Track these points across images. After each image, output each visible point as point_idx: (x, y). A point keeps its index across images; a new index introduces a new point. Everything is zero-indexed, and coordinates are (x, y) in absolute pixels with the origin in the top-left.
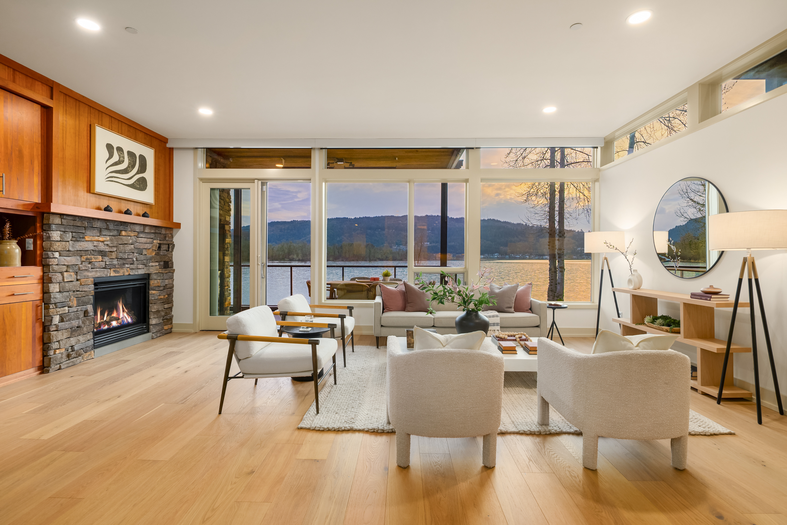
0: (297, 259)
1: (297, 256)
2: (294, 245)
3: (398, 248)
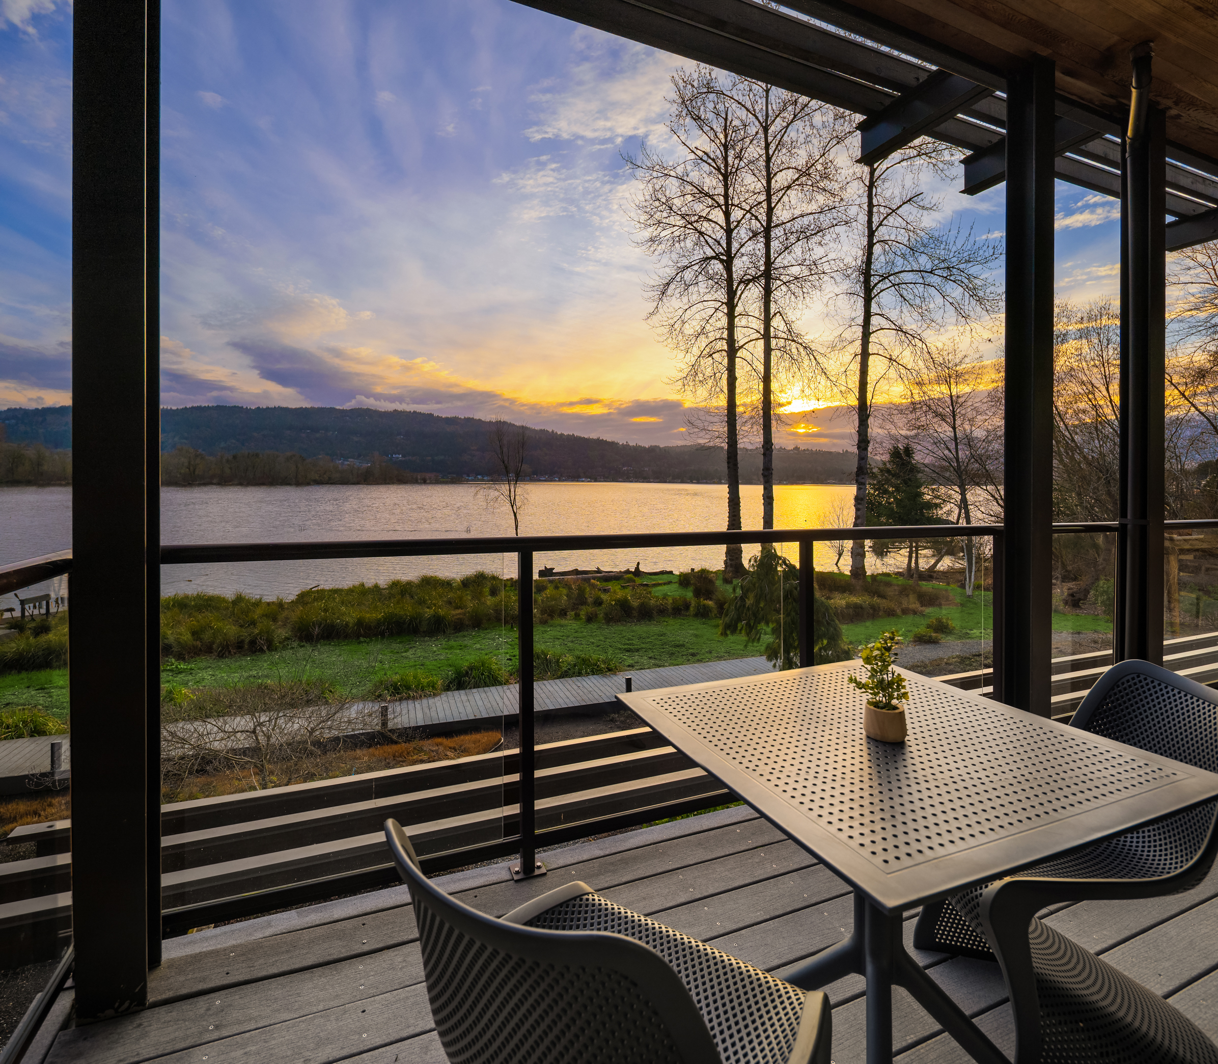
3: (346, 463)
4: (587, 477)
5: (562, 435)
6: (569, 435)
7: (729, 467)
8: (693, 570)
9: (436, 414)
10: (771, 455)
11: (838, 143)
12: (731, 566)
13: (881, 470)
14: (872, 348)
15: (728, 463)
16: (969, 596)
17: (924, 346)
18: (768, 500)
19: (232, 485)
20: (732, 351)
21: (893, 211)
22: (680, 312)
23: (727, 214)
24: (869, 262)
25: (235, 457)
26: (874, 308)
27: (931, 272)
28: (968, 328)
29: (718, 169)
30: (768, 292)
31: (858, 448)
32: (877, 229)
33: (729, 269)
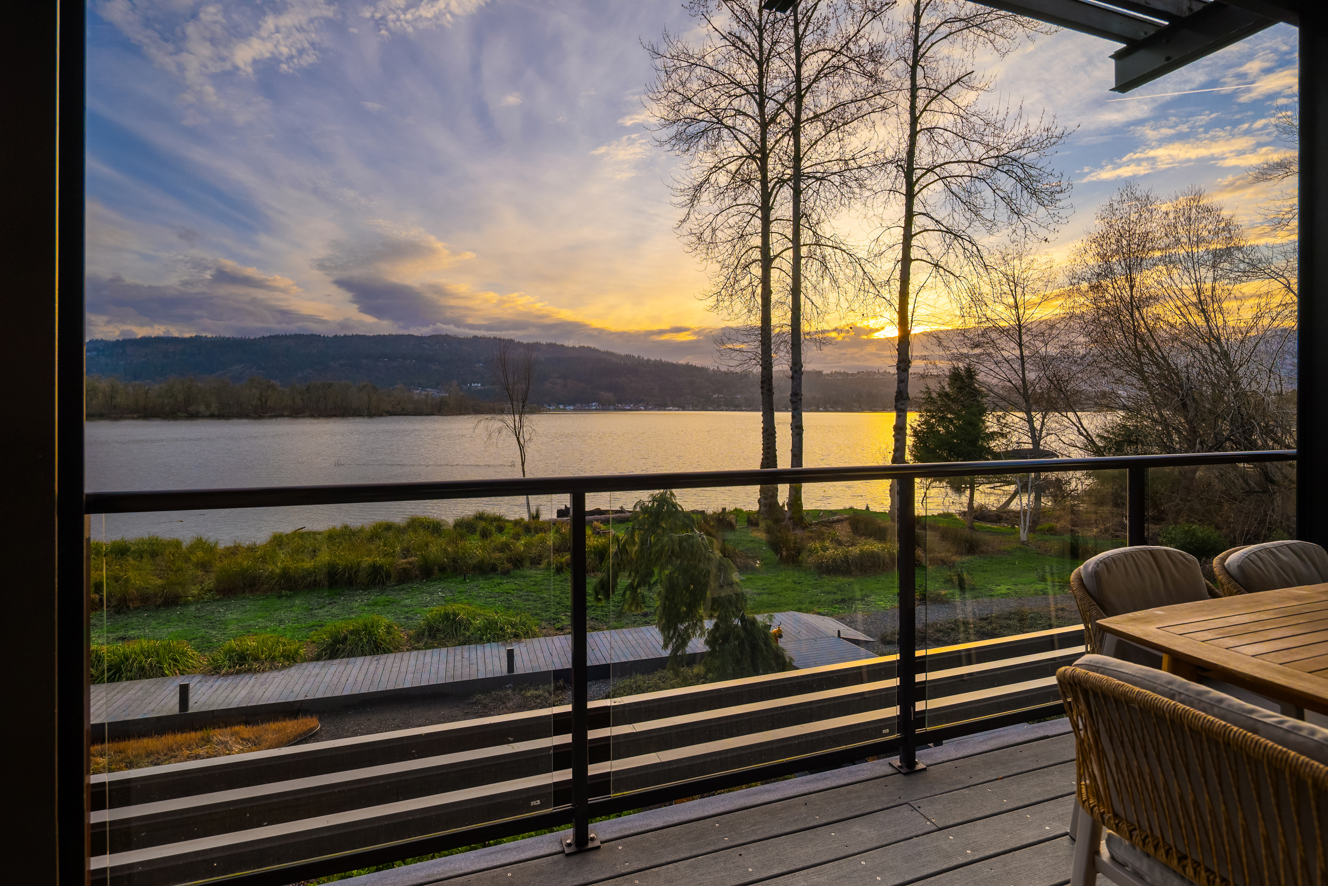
0: (208, 413)
1: (208, 406)
2: (200, 384)
3: (423, 393)
4: (674, 406)
5: (649, 360)
6: (656, 361)
7: (762, 393)
8: (724, 509)
9: (516, 340)
10: (800, 379)
11: (874, 17)
12: (765, 505)
13: (940, 395)
14: (914, 253)
15: (762, 388)
16: (1023, 543)
17: (975, 249)
18: (797, 429)
19: (303, 417)
20: (767, 262)
21: (941, 93)
22: (711, 217)
23: (761, 106)
24: (911, 153)
25: (308, 389)
26: (917, 208)
27: (979, 162)
28: (1022, 226)
29: (753, 56)
30: (797, 193)
31: (898, 368)
32: (920, 115)
33: (763, 169)
